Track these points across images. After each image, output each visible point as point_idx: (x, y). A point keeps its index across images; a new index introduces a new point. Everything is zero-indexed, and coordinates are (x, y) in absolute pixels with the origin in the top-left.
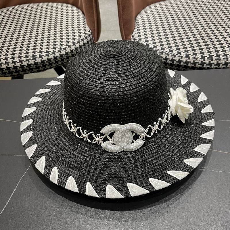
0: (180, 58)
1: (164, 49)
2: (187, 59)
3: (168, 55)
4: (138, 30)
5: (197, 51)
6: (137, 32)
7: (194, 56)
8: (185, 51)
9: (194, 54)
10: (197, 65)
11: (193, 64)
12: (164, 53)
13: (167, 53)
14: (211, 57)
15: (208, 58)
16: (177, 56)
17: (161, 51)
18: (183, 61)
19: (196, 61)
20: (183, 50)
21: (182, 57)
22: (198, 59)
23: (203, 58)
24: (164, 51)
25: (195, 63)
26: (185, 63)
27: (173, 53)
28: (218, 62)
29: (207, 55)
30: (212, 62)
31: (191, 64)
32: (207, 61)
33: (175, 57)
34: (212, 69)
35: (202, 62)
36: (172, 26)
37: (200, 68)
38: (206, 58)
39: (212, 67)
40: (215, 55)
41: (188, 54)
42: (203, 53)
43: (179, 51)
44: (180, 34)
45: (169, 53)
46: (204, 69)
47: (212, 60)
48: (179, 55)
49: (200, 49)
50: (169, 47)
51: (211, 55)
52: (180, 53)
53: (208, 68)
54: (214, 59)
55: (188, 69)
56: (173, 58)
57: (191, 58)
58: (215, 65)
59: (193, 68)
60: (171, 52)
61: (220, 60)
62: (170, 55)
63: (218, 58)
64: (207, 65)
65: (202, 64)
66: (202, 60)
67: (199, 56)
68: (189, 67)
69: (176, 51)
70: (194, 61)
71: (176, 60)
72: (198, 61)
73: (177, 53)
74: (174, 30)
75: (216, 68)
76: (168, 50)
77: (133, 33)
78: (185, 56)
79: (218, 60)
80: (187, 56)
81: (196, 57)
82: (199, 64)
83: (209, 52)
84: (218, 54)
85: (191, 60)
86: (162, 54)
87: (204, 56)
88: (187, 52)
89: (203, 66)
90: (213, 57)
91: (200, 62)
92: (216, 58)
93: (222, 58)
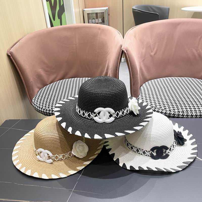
0: (166, 111)
1: (156, 106)
2: (170, 112)
3: (159, 109)
4: (141, 95)
5: (175, 108)
6: (141, 97)
7: (174, 110)
8: (169, 108)
9: (174, 109)
10: (176, 116)
11: (173, 115)
12: (157, 108)
13: (158, 108)
14: (183, 112)
15: (181, 112)
16: (164, 110)
17: (155, 107)
18: (167, 113)
19: (175, 113)
20: (168, 107)
21: (167, 111)
22: (176, 112)
23: (179, 112)
24: (157, 107)
25: (174, 114)
26: (169, 114)
27: (161, 109)
28: (187, 114)
29: (181, 110)
30: (184, 114)
31: (172, 115)
32: (181, 114)
33: (163, 111)
34: (184, 118)
35: (178, 114)
36: (161, 94)
37: (177, 117)
38: (180, 112)
39: (184, 117)
40: (186, 111)
41: (170, 109)
42: (175, 110)
43: (165, 108)
44: (166, 98)
45: (160, 108)
46: (180, 117)
47: (184, 113)
48: (165, 110)
49: (177, 107)
50: (159, 105)
51: (183, 110)
52: (166, 109)
53: (182, 117)
54: (185, 113)
55: (171, 117)
56: (162, 111)
57: (172, 112)
58: (185, 116)
59: (174, 117)
60: (161, 108)
61: (188, 113)
62: (160, 109)
63: (187, 112)
64: (181, 116)
65: (178, 115)
66: (178, 113)
67: (176, 111)
68: (171, 116)
69: (164, 108)
70: (174, 113)
71: (163, 112)
72: (176, 113)
73: (164, 109)
74: (162, 96)
75: (186, 118)
76: (159, 107)
77: (138, 97)
78: (168, 110)
79: (187, 113)
80: (170, 110)
81: (175, 111)
82: (177, 115)
83: (182, 109)
84: (187, 110)
85: (172, 113)
86: (156, 109)
87: (179, 111)
88: (170, 108)
89: (179, 116)
90: (184, 111)
91: (177, 114)
92: (186, 112)
93: (189, 112)
